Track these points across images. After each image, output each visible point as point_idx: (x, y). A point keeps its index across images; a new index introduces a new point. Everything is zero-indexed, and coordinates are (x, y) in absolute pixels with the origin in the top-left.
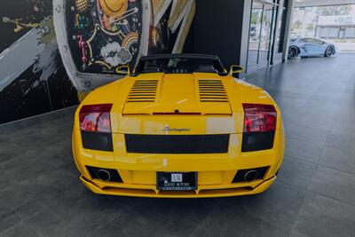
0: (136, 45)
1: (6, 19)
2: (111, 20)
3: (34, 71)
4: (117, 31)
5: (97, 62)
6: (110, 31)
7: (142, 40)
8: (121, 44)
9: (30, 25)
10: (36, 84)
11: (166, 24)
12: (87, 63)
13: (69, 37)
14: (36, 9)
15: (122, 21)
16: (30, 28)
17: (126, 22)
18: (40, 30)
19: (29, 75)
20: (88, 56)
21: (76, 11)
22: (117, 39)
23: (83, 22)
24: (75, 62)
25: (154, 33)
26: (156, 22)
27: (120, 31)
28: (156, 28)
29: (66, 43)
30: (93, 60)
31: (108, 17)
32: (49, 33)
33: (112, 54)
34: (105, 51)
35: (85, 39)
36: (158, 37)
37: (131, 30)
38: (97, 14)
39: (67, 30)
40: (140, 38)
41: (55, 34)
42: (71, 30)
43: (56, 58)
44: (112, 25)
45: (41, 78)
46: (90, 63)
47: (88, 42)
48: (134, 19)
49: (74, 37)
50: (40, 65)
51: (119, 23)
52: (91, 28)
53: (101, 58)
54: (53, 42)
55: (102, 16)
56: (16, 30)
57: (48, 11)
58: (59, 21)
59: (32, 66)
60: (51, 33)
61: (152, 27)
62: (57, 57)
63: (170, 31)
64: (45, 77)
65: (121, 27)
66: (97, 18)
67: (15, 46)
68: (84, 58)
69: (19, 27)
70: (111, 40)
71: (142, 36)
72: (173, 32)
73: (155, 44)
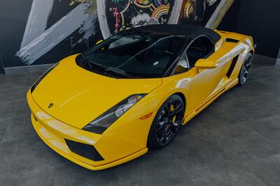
0: (167, 16)
3: (80, 32)
4: (148, 5)
5: (127, 29)
6: (142, 4)
7: (173, 12)
8: (150, 15)
9: (79, 1)
10: (81, 40)
12: (119, 29)
13: (107, 9)
16: (80, 3)
18: (86, 4)
19: (77, 34)
20: (120, 23)
22: (148, 11)
24: (109, 27)
25: (188, 5)
27: (152, 4)
29: (104, 13)
30: (124, 27)
32: (93, 6)
33: (142, 23)
35: (119, 11)
37: (163, 3)
39: (106, 4)
40: (171, 10)
41: (96, 7)
42: (109, 4)
43: (95, 24)
45: (84, 37)
46: (121, 29)
47: (121, 13)
49: (111, 9)
50: (84, 29)
52: (125, 2)
53: (131, 26)
54: (94, 13)
56: (71, 4)
59: (79, 29)
62: (97, 23)
63: (207, 4)
64: (86, 36)
65: (153, 1)
67: (69, 15)
68: (116, 25)
69: (73, 3)
70: (141, 11)
71: (174, 8)
72: (211, 4)
73: (187, 15)
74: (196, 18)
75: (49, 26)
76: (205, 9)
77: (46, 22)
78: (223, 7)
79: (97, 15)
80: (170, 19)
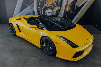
1: (25, 4)
2: (50, 3)
4: (51, 6)
5: (44, 14)
6: (49, 6)
7: (61, 9)
8: (52, 10)
9: (29, 5)
11: (75, 4)
14: (30, 2)
15: (54, 3)
16: (29, 6)
17: (55, 4)
18: (31, 6)
20: (42, 12)
21: (40, 1)
23: (41, 4)
25: (68, 7)
26: (69, 3)
27: (53, 6)
28: (69, 5)
29: (36, 9)
30: (43, 13)
31: (49, 2)
33: (49, 13)
34: (47, 12)
36: (70, 8)
37: (57, 6)
38: (45, 2)
39: (37, 6)
41: (34, 7)
43: (33, 12)
44: (50, 5)
46: (42, 14)
47: (42, 9)
48: (59, 3)
49: (38, 8)
50: (30, 13)
51: (53, 4)
52: (43, 5)
53: (45, 13)
54: (33, 8)
55: (47, 2)
56: (26, 6)
57: (33, 2)
58: (35, 4)
59: (28, 13)
60: (33, 7)
61: (67, 5)
63: (77, 7)
65: (53, 5)
66: (45, 3)
67: (26, 9)
68: (40, 13)
69: (27, 5)
70: (49, 9)
71: (62, 8)
72: (78, 7)
73: (68, 11)
74: (72, 12)
75: (20, 12)
76: (76, 8)
77: (19, 11)
78: (85, 8)
79: (34, 9)
80: (60, 12)
